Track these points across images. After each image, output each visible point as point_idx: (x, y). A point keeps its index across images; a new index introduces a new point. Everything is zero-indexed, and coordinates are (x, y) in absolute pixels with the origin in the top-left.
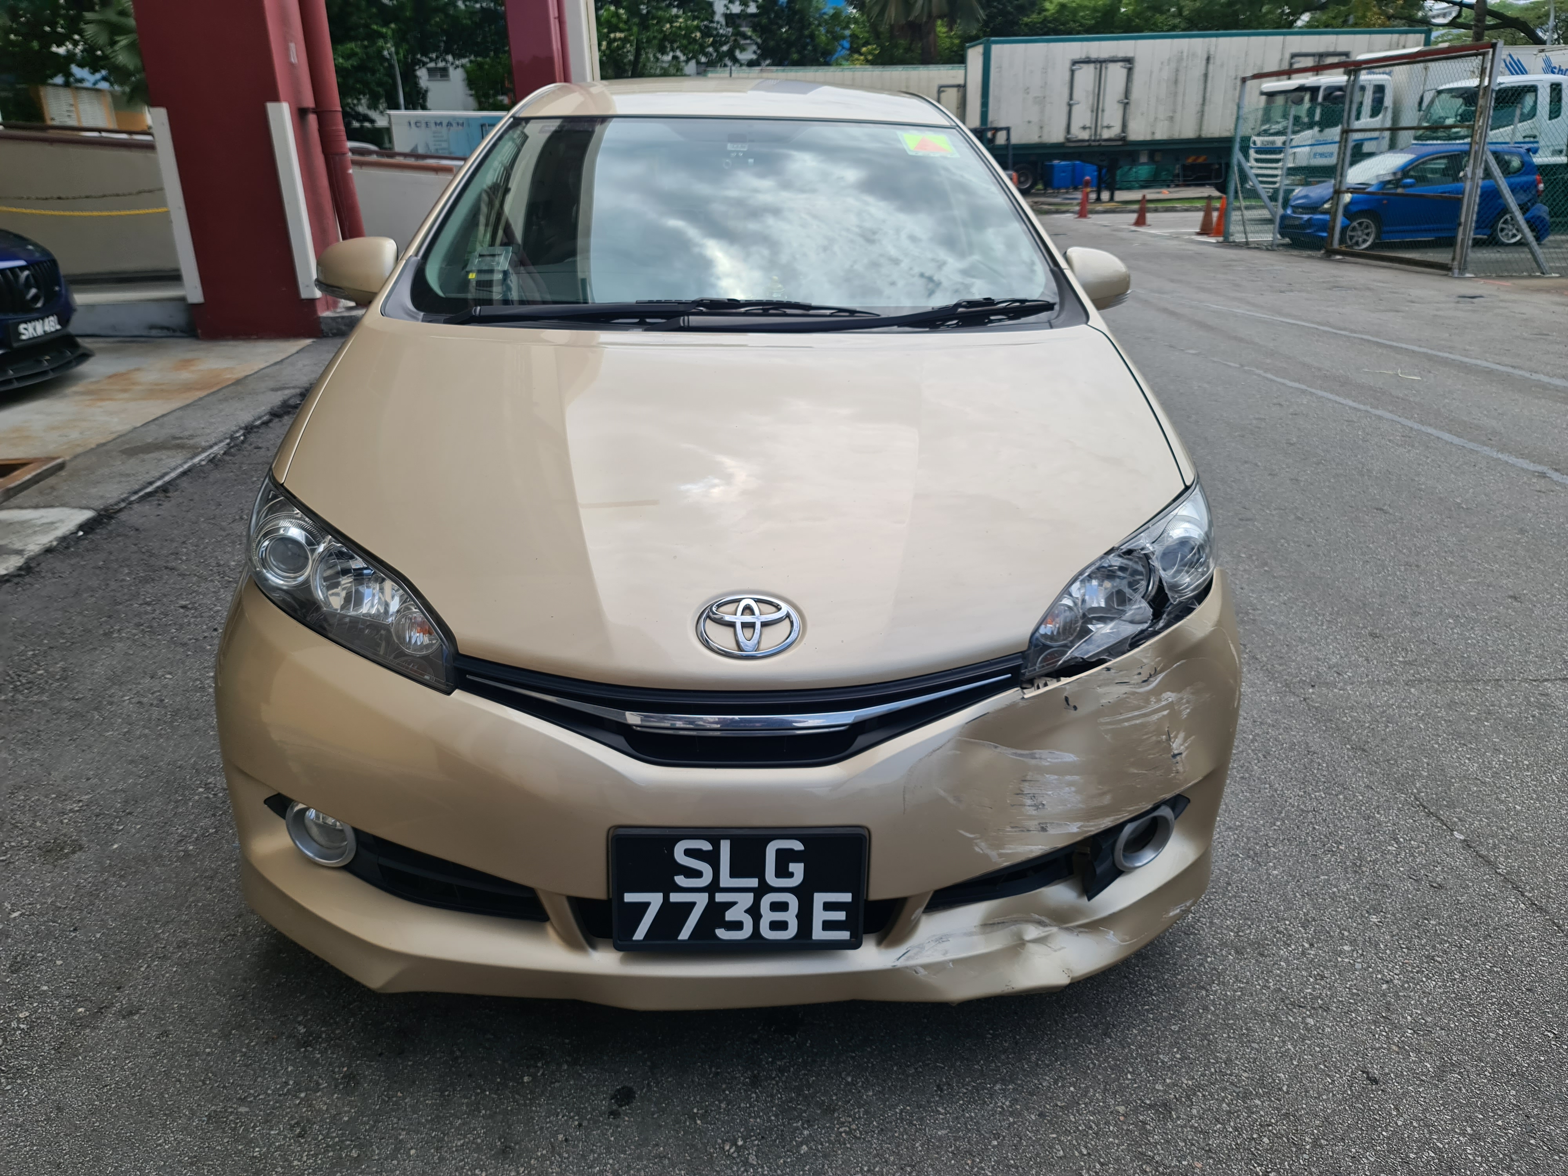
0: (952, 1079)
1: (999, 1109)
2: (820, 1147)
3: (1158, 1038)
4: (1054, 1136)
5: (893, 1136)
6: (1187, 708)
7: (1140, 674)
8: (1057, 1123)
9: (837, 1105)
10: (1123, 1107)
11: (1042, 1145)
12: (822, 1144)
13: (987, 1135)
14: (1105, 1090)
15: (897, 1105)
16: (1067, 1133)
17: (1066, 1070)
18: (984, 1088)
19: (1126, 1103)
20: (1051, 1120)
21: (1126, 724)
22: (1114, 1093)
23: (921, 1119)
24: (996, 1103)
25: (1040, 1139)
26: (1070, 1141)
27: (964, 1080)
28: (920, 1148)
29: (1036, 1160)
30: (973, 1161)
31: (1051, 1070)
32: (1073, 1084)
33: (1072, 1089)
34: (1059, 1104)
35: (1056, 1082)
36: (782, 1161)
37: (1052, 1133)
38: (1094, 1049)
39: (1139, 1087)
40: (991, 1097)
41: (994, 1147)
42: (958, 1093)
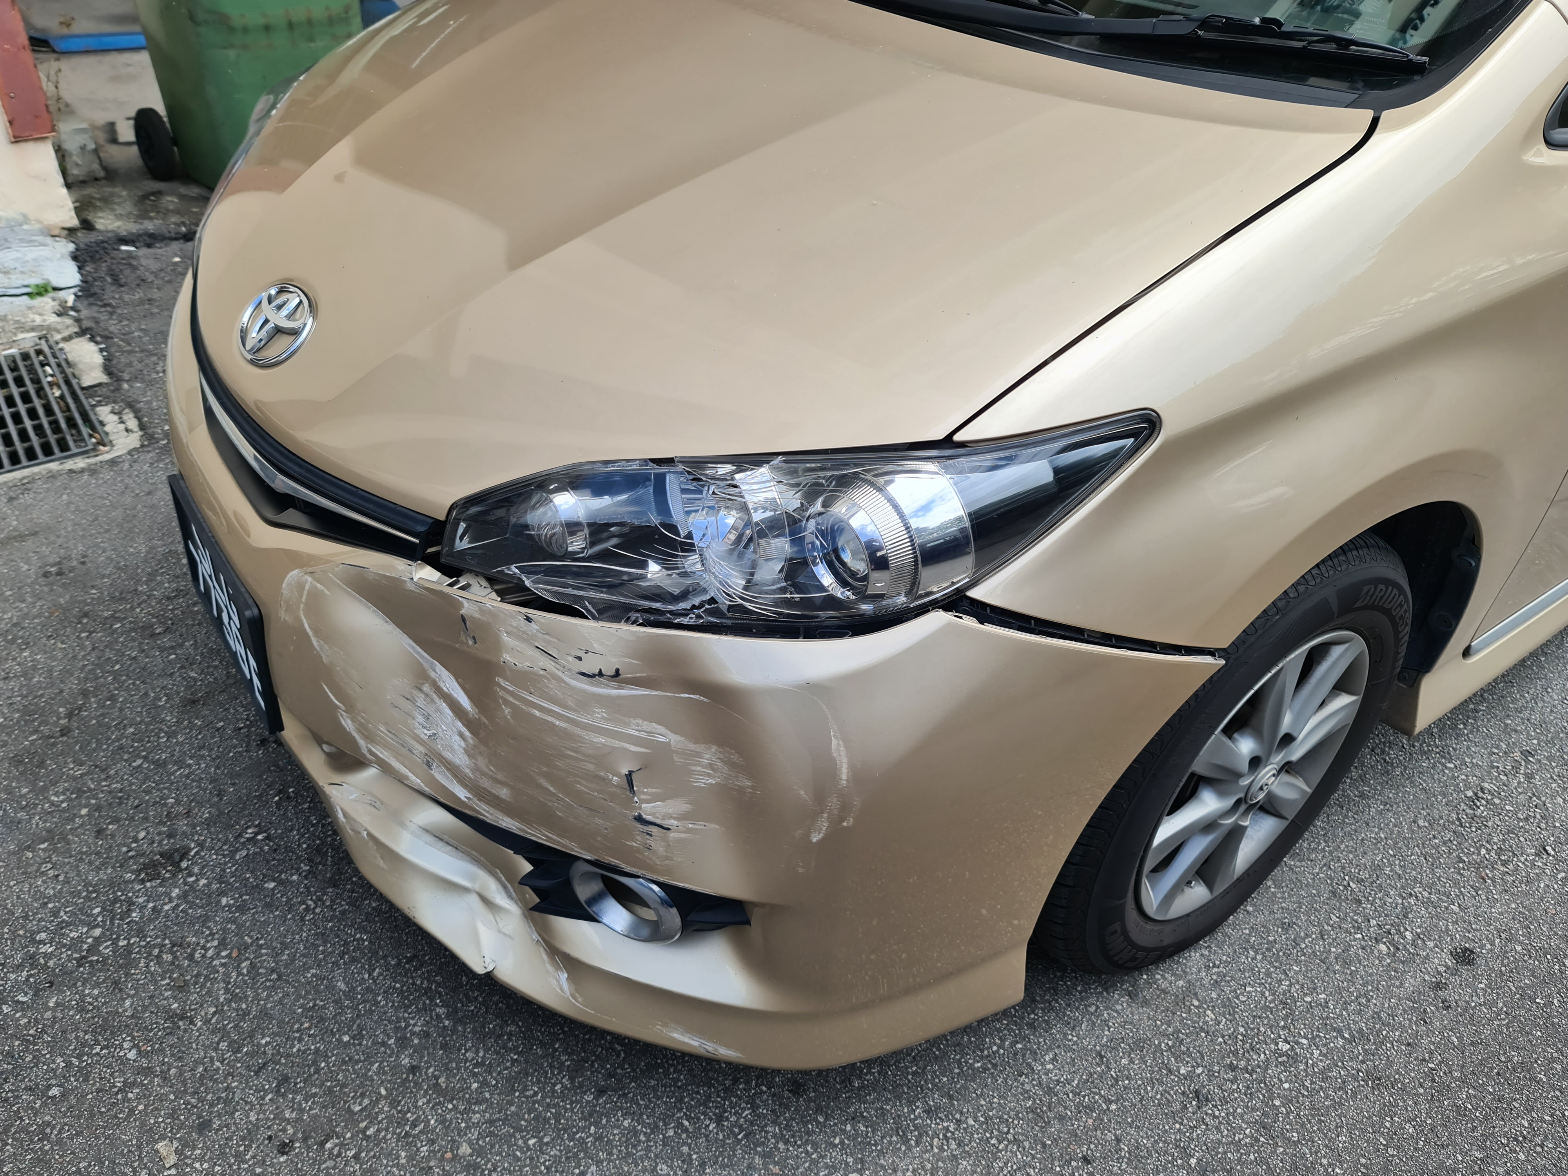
0: (431, 964)
1: (403, 1024)
2: (279, 895)
3: (629, 1154)
4: (383, 1092)
5: (319, 946)
6: (709, 775)
7: (580, 659)
8: (407, 1088)
9: (345, 885)
10: (469, 1151)
11: (362, 1085)
12: (282, 896)
13: (355, 1027)
14: (491, 1122)
15: (366, 932)
16: (394, 1104)
17: (506, 1069)
18: (432, 999)
19: (479, 1152)
20: (410, 1082)
21: (537, 713)
22: (491, 1134)
23: (354, 960)
24: (413, 1018)
25: (372, 1080)
26: (381, 1111)
27: (436, 976)
28: (309, 975)
29: (335, 1086)
30: (309, 1028)
31: (498, 1053)
32: (484, 1084)
33: (475, 1085)
34: (442, 1080)
35: (477, 1065)
36: (248, 876)
37: (386, 1089)
38: (564, 1087)
39: (519, 1159)
40: (419, 1010)
41: (339, 1041)
42: (412, 977)
